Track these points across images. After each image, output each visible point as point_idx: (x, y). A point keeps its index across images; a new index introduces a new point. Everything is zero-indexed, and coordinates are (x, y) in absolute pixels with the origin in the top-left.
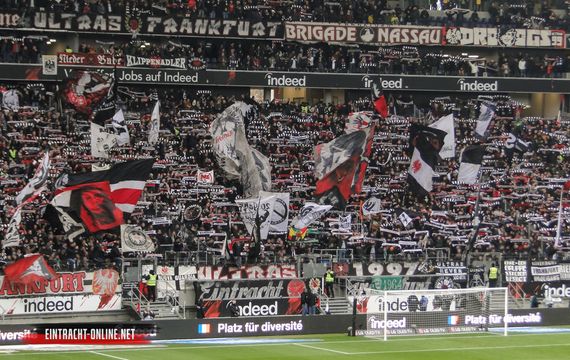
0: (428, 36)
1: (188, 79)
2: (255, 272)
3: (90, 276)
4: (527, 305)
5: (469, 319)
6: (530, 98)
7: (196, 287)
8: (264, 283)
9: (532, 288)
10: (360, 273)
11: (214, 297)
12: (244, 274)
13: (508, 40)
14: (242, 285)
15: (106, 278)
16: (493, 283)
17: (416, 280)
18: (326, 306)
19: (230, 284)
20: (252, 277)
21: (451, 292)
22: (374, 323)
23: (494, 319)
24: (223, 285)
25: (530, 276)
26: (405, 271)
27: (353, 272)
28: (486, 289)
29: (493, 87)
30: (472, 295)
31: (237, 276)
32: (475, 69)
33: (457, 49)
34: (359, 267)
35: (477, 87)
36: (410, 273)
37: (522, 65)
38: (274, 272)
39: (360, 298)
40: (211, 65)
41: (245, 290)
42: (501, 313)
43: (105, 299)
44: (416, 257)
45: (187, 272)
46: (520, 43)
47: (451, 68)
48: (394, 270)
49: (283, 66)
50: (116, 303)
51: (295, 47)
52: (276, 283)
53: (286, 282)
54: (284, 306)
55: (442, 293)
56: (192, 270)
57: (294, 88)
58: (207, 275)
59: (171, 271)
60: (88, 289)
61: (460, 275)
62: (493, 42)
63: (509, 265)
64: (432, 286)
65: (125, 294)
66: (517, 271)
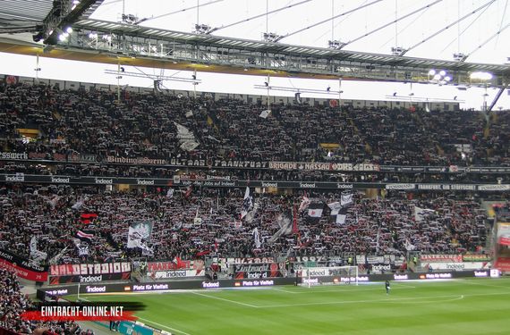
0: (325, 167)
1: (231, 184)
2: (257, 261)
3: (192, 262)
4: (365, 273)
5: (342, 279)
6: (365, 190)
7: (235, 267)
8: (262, 265)
9: (367, 266)
10: (299, 261)
11: (241, 271)
12: (253, 261)
13: (356, 168)
14: (252, 266)
15: (199, 263)
16: (352, 264)
17: (322, 263)
18: (286, 274)
19: (248, 265)
20: (256, 262)
21: (335, 268)
22: (305, 281)
23: (353, 279)
24: (245, 265)
25: (367, 262)
26: (317, 259)
27: (296, 260)
28: (349, 267)
29: (351, 186)
30: (344, 269)
31: (250, 262)
32: (344, 180)
33: (336, 172)
34: (298, 258)
35: (345, 186)
36: (319, 261)
37: (363, 178)
38: (265, 260)
39: (299, 271)
40: (240, 179)
41: (253, 268)
42: (355, 277)
43: (198, 272)
44: (320, 255)
45: (231, 261)
46: (361, 169)
47: (334, 179)
48: (313, 259)
49: (268, 179)
50: (203, 273)
51: (274, 172)
52: (266, 265)
53: (270, 264)
54: (269, 274)
55: (332, 268)
56: (233, 259)
57: (272, 187)
58: (239, 262)
59: (224, 260)
60: (192, 267)
61: (339, 261)
62: (350, 169)
63: (358, 257)
64: (328, 266)
65: (206, 270)
66: (361, 259)
